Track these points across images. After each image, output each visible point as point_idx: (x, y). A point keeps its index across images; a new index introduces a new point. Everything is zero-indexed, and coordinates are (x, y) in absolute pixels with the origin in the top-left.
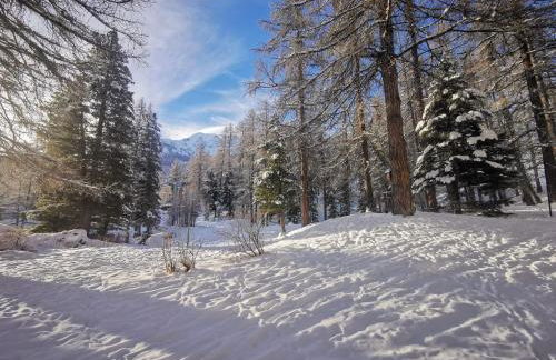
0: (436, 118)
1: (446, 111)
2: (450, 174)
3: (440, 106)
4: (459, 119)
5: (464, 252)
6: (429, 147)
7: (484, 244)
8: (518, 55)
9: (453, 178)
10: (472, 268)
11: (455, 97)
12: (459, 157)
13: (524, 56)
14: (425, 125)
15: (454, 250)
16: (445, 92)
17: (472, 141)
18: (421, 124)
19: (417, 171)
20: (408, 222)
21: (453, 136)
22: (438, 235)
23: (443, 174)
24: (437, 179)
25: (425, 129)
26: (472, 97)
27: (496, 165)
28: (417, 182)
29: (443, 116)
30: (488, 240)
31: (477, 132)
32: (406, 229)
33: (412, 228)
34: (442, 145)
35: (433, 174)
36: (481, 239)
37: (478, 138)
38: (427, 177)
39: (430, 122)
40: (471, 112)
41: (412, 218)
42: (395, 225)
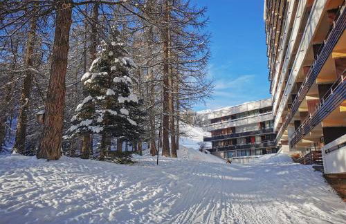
0: (100, 74)
1: (108, 70)
2: (101, 124)
3: (105, 65)
4: (116, 80)
5: (87, 196)
6: (89, 98)
7: (106, 187)
8: (162, 46)
9: (102, 129)
10: (88, 210)
11: (116, 60)
12: (109, 111)
13: (165, 48)
14: (90, 77)
15: (79, 194)
16: (111, 54)
17: (121, 100)
18: (87, 75)
19: (75, 117)
20: (49, 167)
21: (109, 92)
22: (73, 180)
23: (95, 124)
24: (90, 127)
25: (89, 81)
26: (128, 65)
27: (133, 123)
28: (73, 128)
29: (105, 73)
30: (111, 183)
31: (126, 94)
32: (44, 174)
33: (51, 173)
34: (100, 98)
35: (88, 122)
36: (105, 183)
37: (126, 99)
38: (81, 124)
39: (94, 75)
40: (125, 77)
41: (55, 163)
42: (34, 170)
